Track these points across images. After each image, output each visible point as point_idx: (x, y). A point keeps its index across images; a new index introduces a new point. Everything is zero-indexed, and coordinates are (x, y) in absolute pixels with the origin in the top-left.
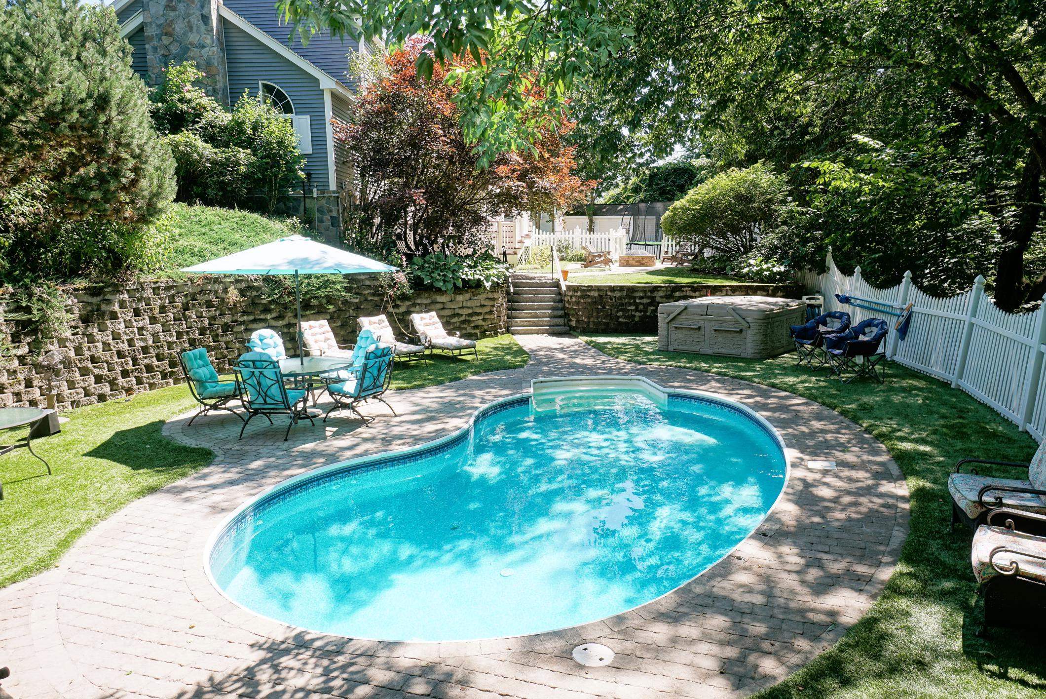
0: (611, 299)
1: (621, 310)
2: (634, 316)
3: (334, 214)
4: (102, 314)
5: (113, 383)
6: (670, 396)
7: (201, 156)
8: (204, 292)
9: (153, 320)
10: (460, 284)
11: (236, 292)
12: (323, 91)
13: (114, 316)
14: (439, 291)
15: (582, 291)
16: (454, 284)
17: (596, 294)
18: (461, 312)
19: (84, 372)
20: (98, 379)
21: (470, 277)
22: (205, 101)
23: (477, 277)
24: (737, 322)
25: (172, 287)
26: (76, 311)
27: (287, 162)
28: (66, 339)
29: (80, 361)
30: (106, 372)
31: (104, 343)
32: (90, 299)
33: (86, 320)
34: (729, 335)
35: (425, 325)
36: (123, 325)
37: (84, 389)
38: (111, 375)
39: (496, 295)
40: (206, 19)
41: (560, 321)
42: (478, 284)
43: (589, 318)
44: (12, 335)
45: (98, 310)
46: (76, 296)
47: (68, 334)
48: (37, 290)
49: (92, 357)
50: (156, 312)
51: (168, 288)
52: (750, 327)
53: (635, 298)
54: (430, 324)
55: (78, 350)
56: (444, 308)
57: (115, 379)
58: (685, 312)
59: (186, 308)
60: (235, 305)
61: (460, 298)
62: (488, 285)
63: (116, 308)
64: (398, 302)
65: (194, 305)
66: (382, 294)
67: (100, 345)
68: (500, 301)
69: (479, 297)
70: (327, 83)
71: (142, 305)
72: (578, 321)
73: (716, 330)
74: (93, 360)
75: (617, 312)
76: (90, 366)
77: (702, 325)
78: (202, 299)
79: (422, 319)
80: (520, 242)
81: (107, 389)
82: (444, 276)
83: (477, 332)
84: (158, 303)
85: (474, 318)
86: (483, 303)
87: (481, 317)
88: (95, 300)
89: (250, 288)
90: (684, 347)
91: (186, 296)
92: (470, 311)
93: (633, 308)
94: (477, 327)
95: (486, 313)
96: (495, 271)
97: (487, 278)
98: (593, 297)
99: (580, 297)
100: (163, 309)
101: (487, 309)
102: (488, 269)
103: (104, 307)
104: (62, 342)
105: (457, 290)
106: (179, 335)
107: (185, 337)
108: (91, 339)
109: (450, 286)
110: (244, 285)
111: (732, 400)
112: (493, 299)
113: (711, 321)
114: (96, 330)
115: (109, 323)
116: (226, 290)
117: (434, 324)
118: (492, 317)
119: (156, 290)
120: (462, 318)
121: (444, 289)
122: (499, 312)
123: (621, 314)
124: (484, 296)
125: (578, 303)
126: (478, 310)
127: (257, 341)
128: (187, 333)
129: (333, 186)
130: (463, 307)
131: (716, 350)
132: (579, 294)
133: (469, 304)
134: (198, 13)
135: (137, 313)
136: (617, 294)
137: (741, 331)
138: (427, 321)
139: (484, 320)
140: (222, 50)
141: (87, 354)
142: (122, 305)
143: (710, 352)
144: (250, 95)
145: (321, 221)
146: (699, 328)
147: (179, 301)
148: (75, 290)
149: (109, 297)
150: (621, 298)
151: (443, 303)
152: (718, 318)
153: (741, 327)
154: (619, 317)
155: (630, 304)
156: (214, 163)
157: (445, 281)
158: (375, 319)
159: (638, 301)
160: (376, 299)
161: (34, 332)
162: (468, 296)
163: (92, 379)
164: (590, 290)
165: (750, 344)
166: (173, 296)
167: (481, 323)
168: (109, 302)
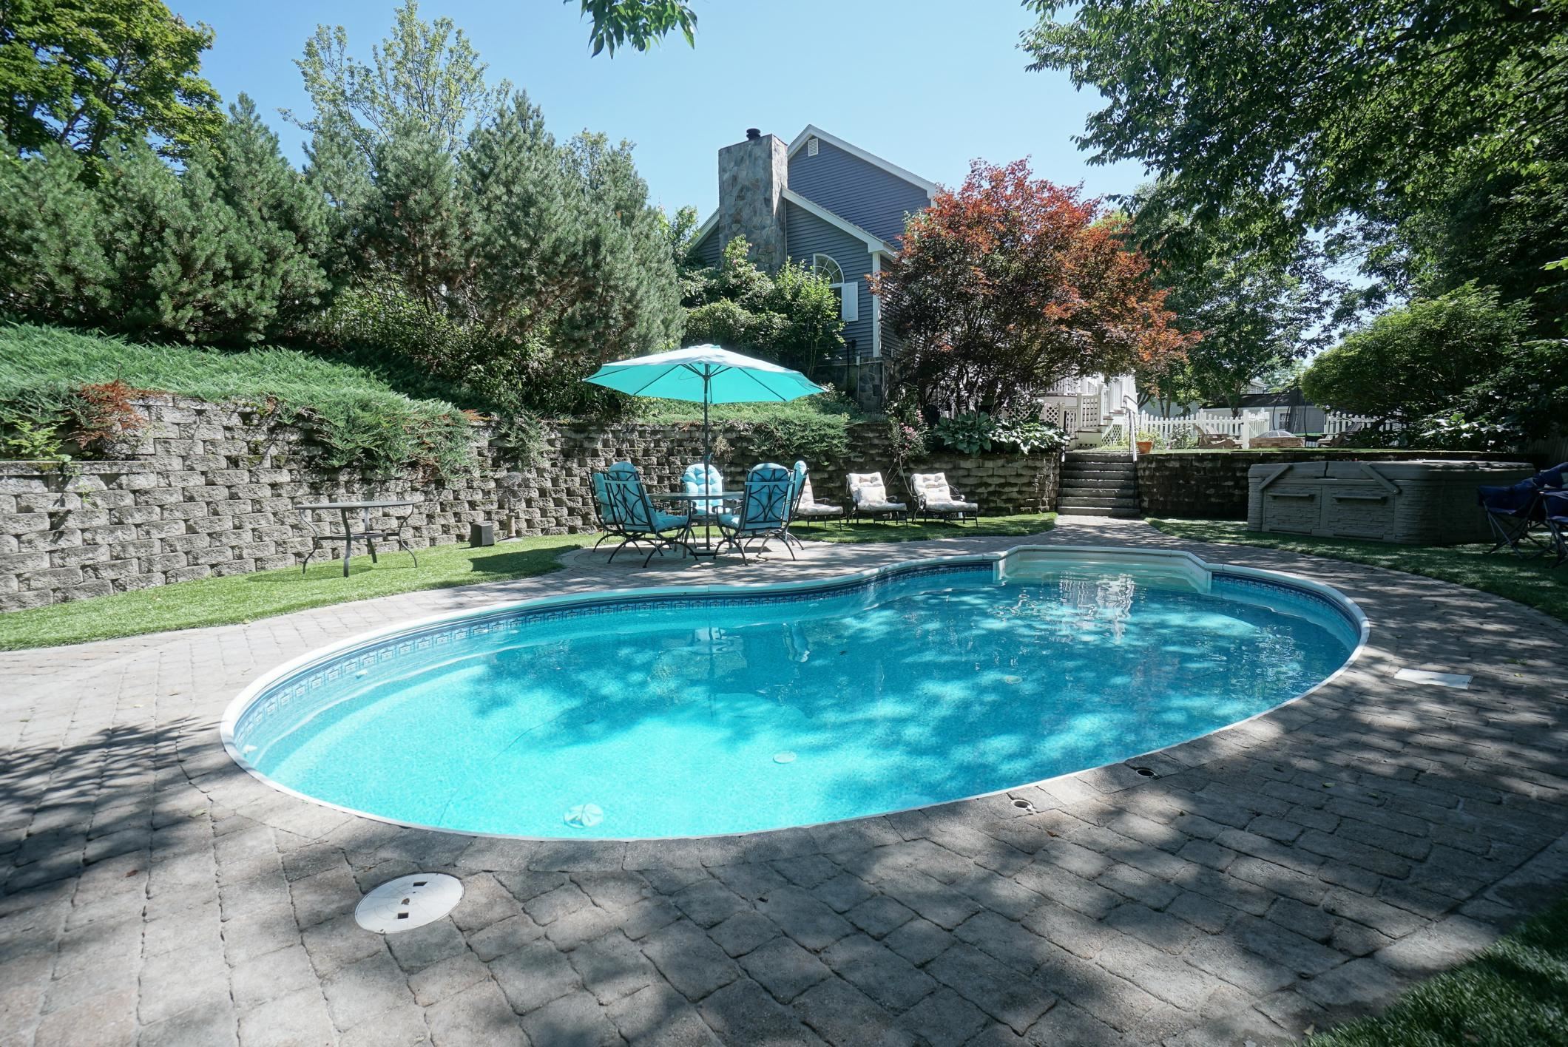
0: (1198, 471)
1: (1213, 486)
2: (1233, 495)
3: (877, 382)
4: (583, 450)
5: (585, 518)
6: (1216, 575)
7: (736, 322)
8: (691, 439)
9: (635, 462)
10: (988, 447)
11: (724, 441)
12: (871, 255)
13: (595, 454)
14: (961, 454)
15: (1159, 461)
16: (981, 447)
17: (1177, 465)
18: (989, 481)
19: (558, 503)
20: (572, 512)
21: (1003, 440)
22: (756, 274)
23: (1012, 439)
24: (1378, 486)
25: (658, 432)
26: (558, 445)
27: (824, 326)
28: (544, 470)
29: (556, 492)
30: (580, 505)
31: (581, 478)
32: (574, 436)
33: (567, 454)
34: (1364, 508)
35: (928, 487)
36: (603, 463)
37: (556, 519)
38: (585, 510)
39: (1038, 464)
40: (768, 201)
41: (1130, 502)
42: (1015, 447)
43: (1165, 496)
44: (493, 460)
45: (581, 446)
46: (561, 432)
47: (547, 465)
48: (518, 420)
49: (568, 489)
50: (640, 454)
51: (654, 432)
52: (1400, 492)
53: (1234, 470)
54: (934, 486)
55: (555, 481)
56: (968, 476)
57: (588, 514)
58: (1289, 474)
59: (670, 453)
60: (722, 454)
61: (989, 464)
62: (1025, 449)
63: (599, 446)
64: (912, 466)
65: (679, 452)
66: (892, 456)
67: (577, 480)
68: (1045, 472)
69: (1016, 465)
70: (875, 246)
71: (625, 446)
72: (1151, 501)
73: (1340, 500)
74: (570, 493)
75: (1208, 488)
76: (565, 497)
77: (1318, 493)
78: (689, 446)
79: (925, 480)
80: (1109, 419)
81: (579, 522)
82: (970, 437)
83: (1010, 506)
84: (643, 446)
85: (1006, 490)
86: (1020, 471)
87: (1016, 489)
88: (579, 437)
89: (741, 438)
90: (1287, 527)
91: (672, 441)
92: (1002, 481)
93: (1230, 483)
94: (1009, 500)
95: (1024, 484)
96: (1038, 435)
97: (1025, 442)
98: (1171, 469)
99: (1155, 469)
100: (646, 452)
101: (1025, 480)
102: (1029, 431)
103: (586, 444)
104: (540, 472)
105: (984, 454)
106: (661, 479)
107: (666, 482)
108: (569, 473)
109: (975, 448)
110: (734, 435)
111: (1320, 584)
112: (1035, 468)
113: (1331, 485)
114: (575, 465)
115: (588, 460)
116: (714, 439)
117: (940, 486)
118: (1031, 489)
119: (642, 434)
120: (991, 489)
121: (967, 452)
122: (1042, 485)
123: (1212, 491)
124: (1023, 463)
125: (1151, 477)
126: (1013, 480)
127: (692, 475)
128: (669, 478)
129: (876, 353)
130: (993, 476)
131: (1341, 531)
132: (1154, 465)
133: (1001, 472)
134: (762, 198)
135: (619, 453)
136: (1208, 465)
137: (1384, 500)
138: (932, 482)
139: (1020, 492)
140: (783, 229)
141: (563, 486)
142: (606, 444)
143: (1329, 533)
144: (792, 262)
145: (863, 390)
146: (1312, 498)
147: (664, 446)
148: (560, 425)
149: (593, 435)
150: (1212, 470)
151: (968, 470)
152: (1347, 482)
153: (1385, 494)
154: (1210, 496)
155: (1227, 479)
156: (749, 327)
157: (969, 443)
158: (867, 476)
159: (1238, 474)
160: (885, 460)
161: (515, 459)
162: (1000, 462)
163: (565, 511)
164: (1168, 460)
165: (1400, 519)
166: (659, 440)
167: (1015, 495)
168: (592, 440)
